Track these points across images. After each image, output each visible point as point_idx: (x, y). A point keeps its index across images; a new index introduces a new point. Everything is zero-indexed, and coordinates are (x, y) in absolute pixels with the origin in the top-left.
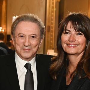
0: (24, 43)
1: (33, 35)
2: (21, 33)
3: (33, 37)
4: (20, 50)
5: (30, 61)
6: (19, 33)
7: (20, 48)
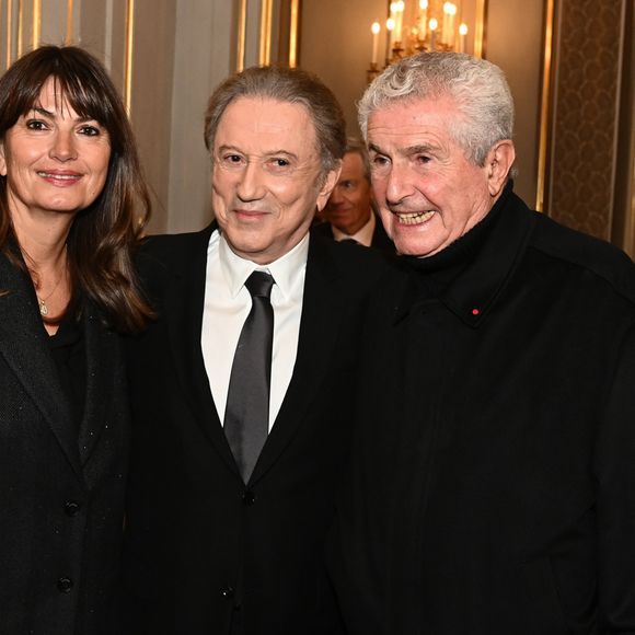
0: (238, 184)
1: (279, 152)
2: (228, 144)
3: (282, 163)
4: (224, 216)
5: (269, 266)
6: (221, 144)
7: (226, 206)
